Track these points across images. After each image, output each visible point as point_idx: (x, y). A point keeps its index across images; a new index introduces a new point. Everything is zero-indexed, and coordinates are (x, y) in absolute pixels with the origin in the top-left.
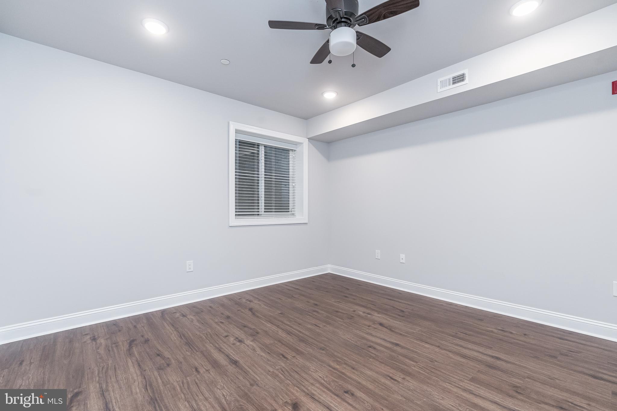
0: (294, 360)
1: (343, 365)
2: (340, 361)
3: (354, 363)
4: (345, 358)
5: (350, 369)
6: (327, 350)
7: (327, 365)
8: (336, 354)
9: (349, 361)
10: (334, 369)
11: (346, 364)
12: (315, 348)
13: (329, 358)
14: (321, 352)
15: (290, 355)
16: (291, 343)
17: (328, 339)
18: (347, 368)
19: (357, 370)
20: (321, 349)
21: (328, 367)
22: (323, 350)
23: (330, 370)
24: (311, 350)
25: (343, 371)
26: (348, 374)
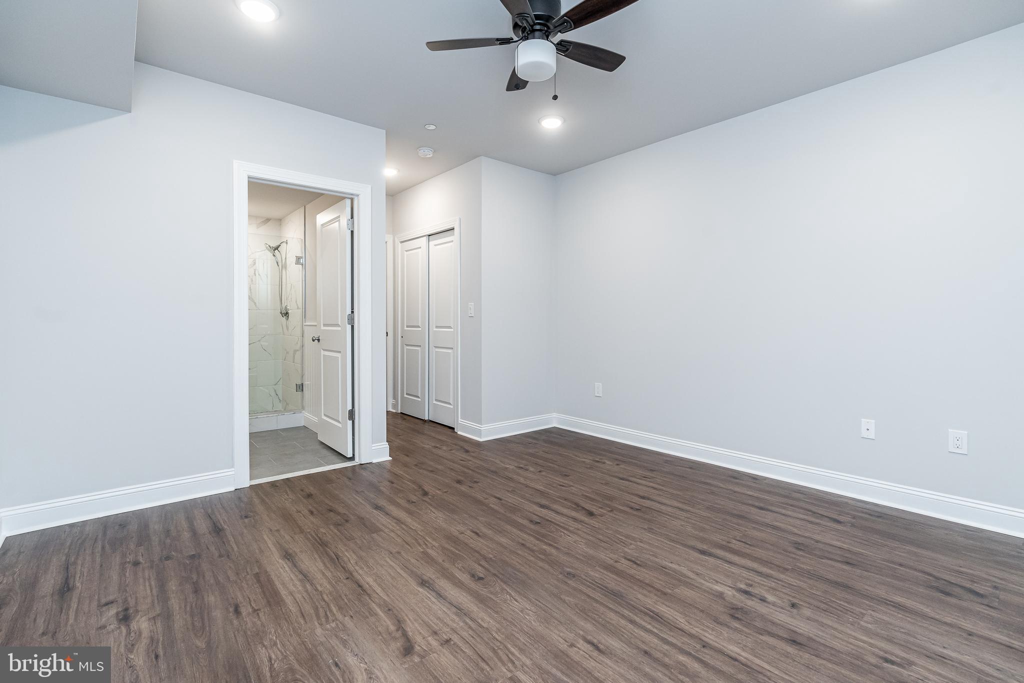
0: (615, 557)
1: (537, 549)
2: (540, 554)
3: (520, 552)
4: (532, 558)
5: (528, 545)
6: (561, 573)
7: (561, 549)
8: (547, 567)
9: (526, 554)
10: (550, 545)
11: (533, 551)
12: (584, 577)
13: (557, 559)
14: (572, 569)
15: (624, 565)
16: (635, 588)
17: (561, 599)
18: (531, 546)
19: (519, 543)
20: (574, 576)
21: (559, 547)
22: (569, 573)
23: (556, 543)
24: (592, 573)
25: (537, 542)
26: (532, 539)
